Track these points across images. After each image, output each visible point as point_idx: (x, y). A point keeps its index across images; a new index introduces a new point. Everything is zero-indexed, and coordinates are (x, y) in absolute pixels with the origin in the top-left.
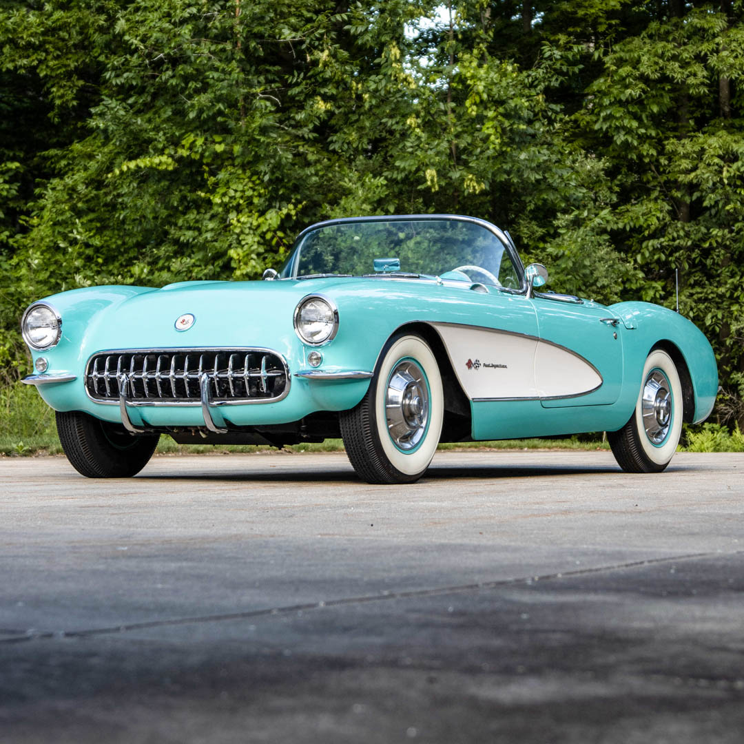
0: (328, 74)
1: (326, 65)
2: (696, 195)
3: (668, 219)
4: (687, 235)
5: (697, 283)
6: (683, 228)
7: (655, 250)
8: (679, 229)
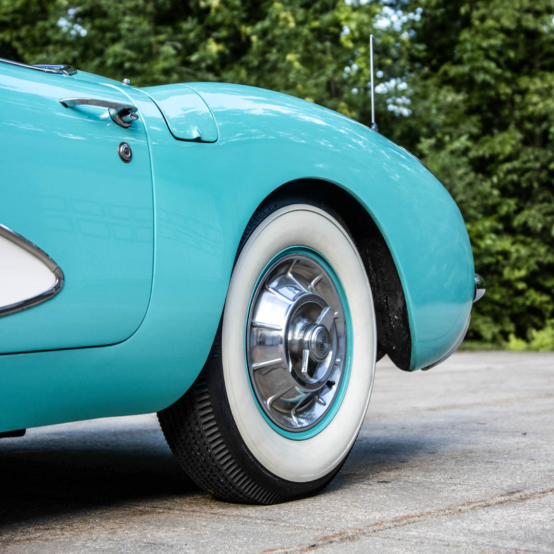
0: (219, 18)
1: (218, 10)
2: (544, 125)
3: (520, 146)
4: (537, 159)
5: (544, 200)
6: (533, 153)
7: (509, 172)
8: (530, 153)
